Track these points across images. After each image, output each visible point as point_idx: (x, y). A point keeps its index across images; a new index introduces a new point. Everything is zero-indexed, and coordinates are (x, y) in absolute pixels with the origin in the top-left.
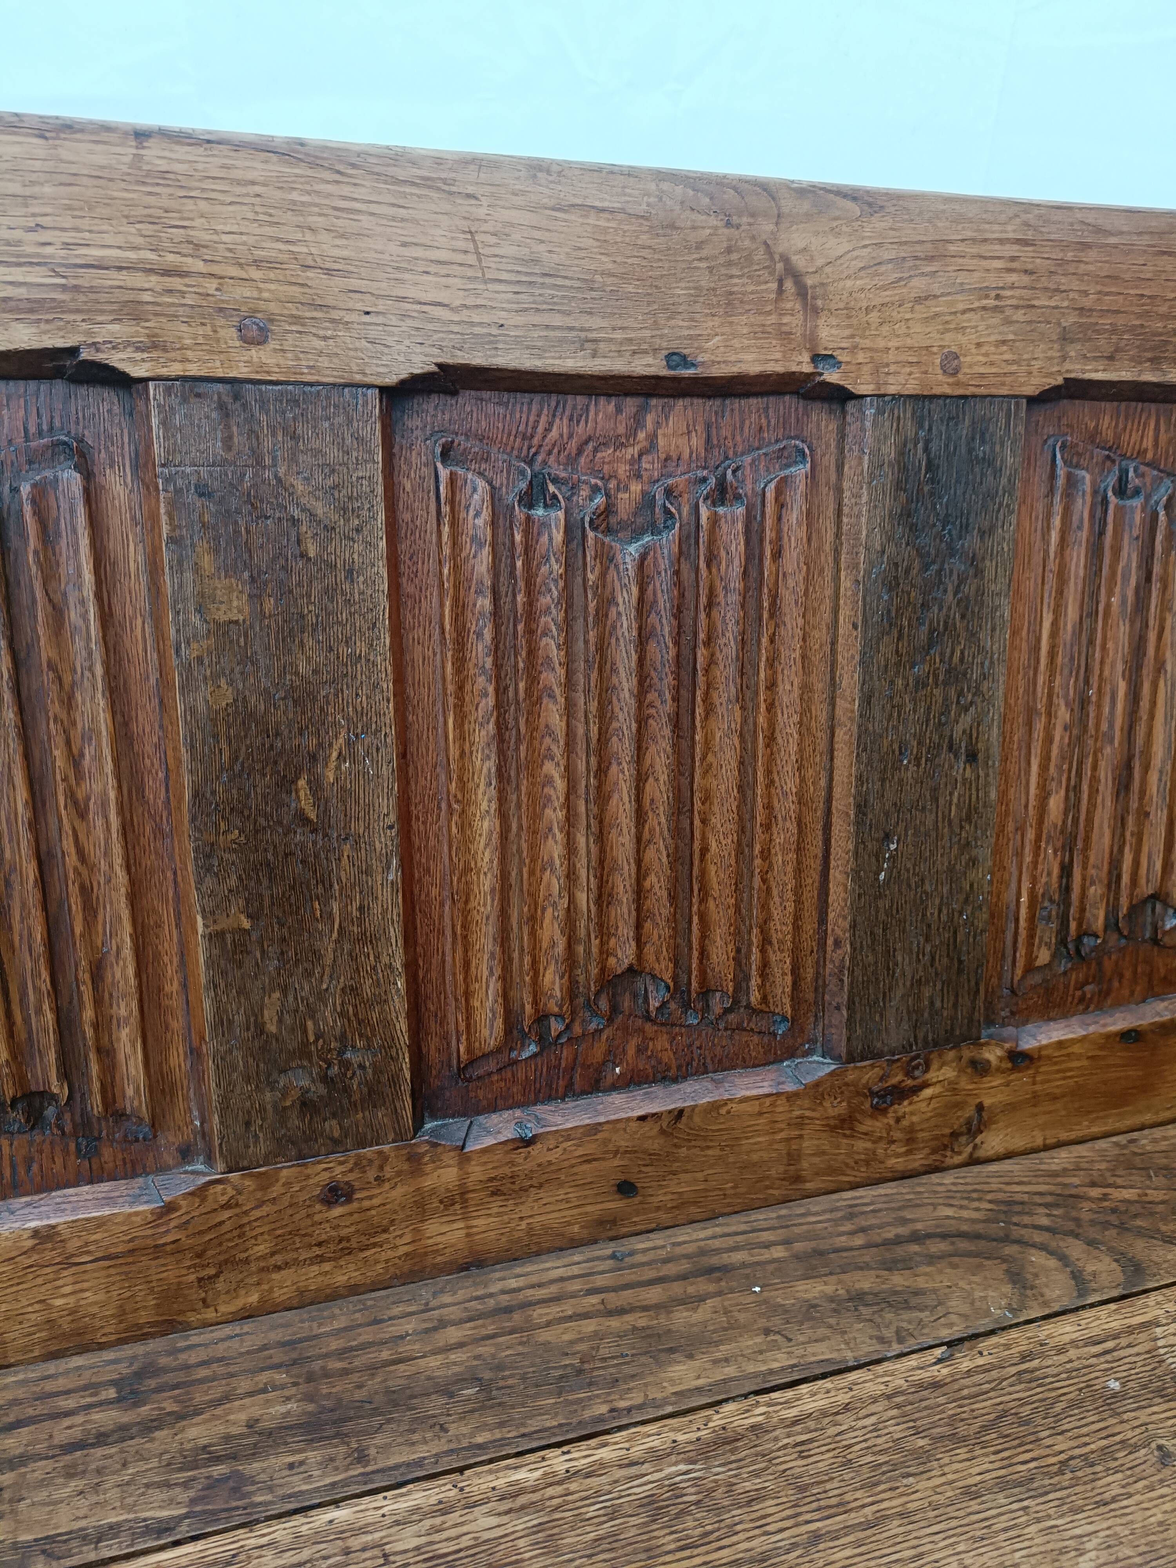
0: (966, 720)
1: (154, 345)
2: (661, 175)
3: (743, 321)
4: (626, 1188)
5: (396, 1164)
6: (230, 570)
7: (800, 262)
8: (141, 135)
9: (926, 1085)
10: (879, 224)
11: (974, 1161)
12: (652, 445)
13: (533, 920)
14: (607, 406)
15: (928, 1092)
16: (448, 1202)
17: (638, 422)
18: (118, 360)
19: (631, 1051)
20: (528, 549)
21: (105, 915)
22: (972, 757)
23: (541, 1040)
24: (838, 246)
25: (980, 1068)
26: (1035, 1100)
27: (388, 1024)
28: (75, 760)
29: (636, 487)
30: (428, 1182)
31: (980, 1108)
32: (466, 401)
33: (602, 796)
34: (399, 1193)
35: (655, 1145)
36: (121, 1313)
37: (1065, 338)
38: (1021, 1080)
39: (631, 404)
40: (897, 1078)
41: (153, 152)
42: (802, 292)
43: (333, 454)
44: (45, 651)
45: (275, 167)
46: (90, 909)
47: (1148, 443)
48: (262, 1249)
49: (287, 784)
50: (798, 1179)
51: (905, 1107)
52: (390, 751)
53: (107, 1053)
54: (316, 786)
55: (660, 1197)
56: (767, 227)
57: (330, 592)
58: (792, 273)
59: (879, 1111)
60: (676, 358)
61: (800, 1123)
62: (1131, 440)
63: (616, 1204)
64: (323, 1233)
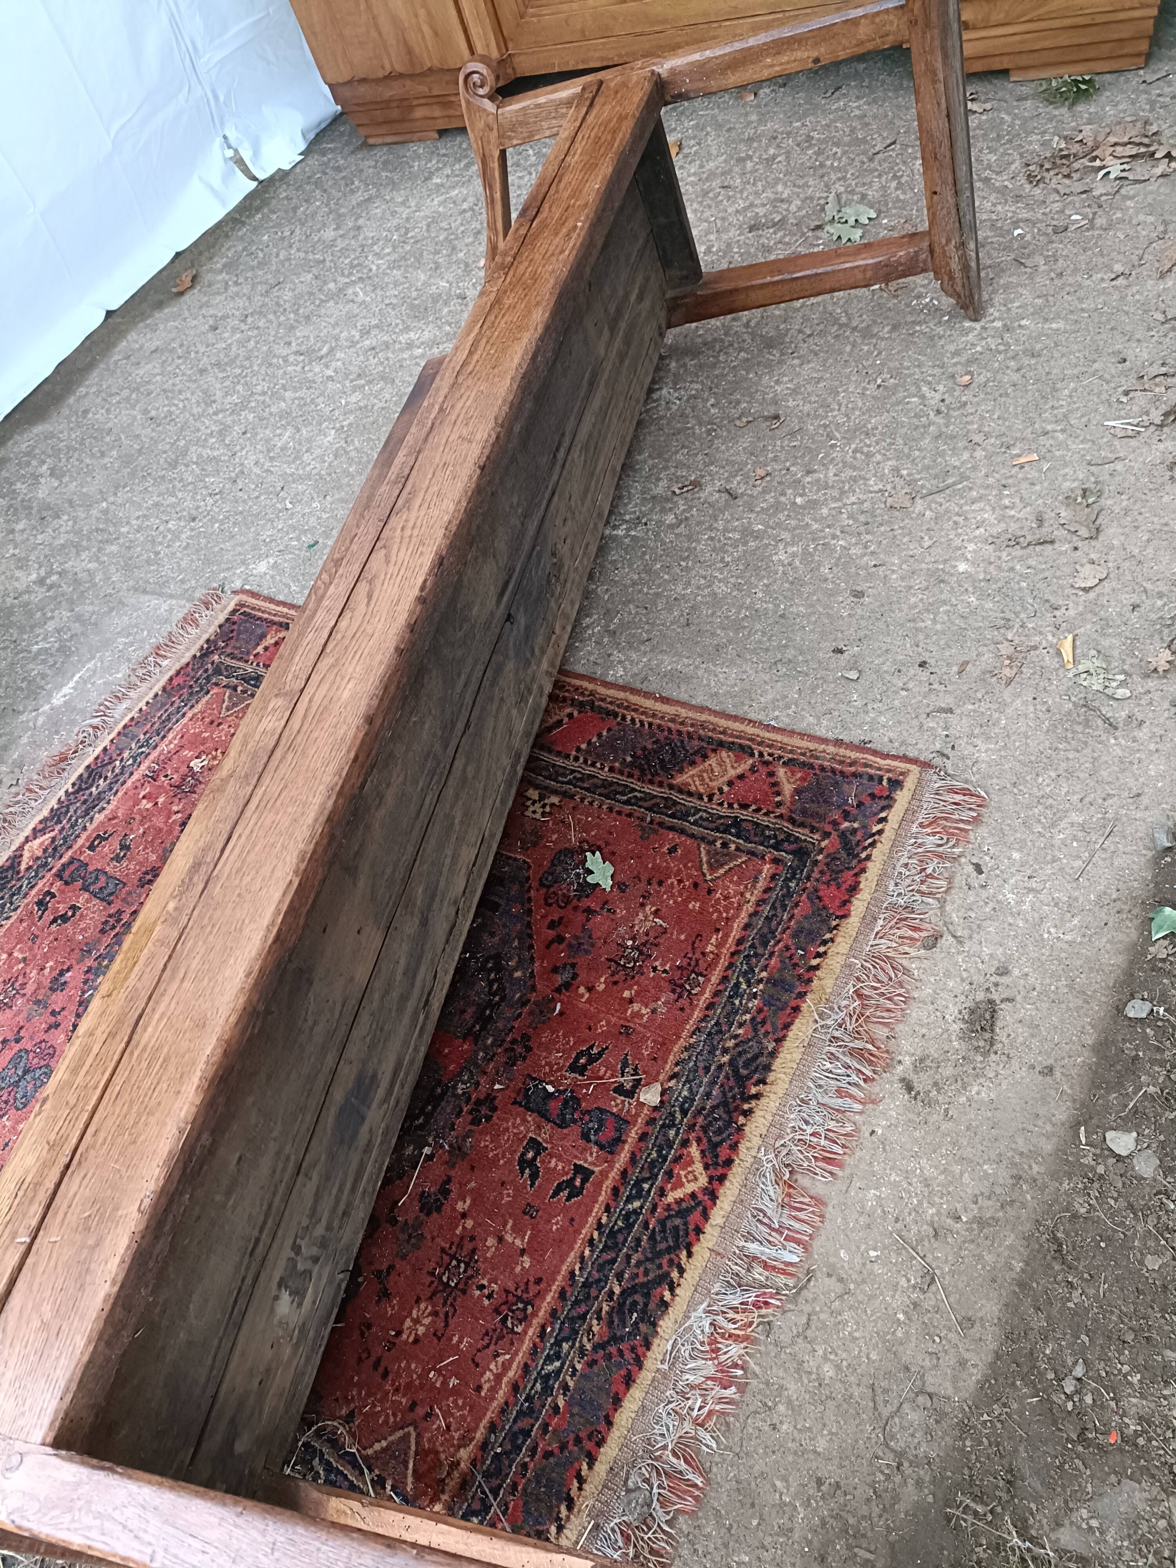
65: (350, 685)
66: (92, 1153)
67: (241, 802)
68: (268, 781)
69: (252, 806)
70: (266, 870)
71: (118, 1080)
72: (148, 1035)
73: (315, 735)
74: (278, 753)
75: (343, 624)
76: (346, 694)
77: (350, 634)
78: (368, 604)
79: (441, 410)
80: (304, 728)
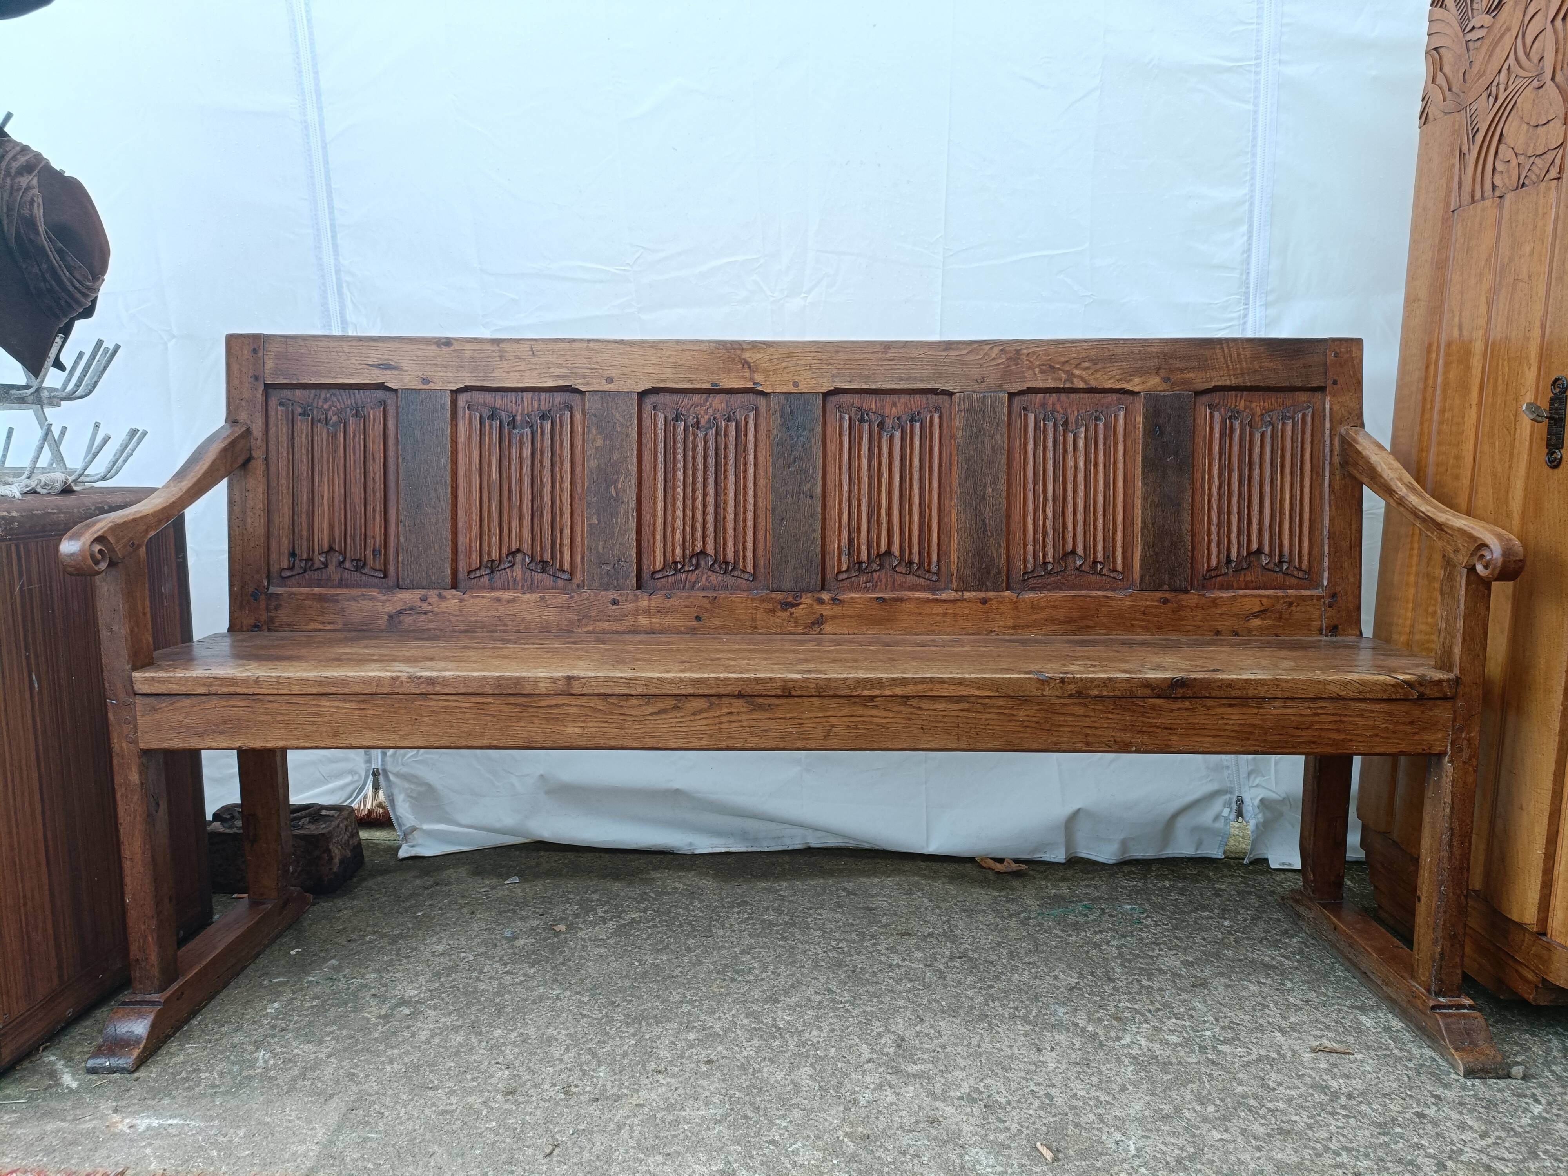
0: (808, 486)
1: (588, 384)
2: (710, 342)
3: (732, 375)
4: (698, 618)
5: (630, 597)
6: (600, 433)
7: (749, 360)
8: (589, 341)
9: (800, 604)
10: (772, 350)
11: (820, 634)
12: (711, 406)
13: (673, 532)
14: (698, 396)
15: (801, 606)
16: (645, 611)
17: (707, 400)
18: (579, 387)
19: (704, 579)
20: (674, 431)
21: (565, 517)
22: (811, 497)
23: (675, 569)
24: (759, 356)
25: (821, 602)
26: (843, 616)
27: (630, 554)
28: (562, 478)
29: (706, 417)
30: (640, 604)
31: (822, 615)
32: (661, 395)
33: (694, 500)
34: (631, 606)
35: (708, 606)
36: (558, 625)
37: (833, 376)
38: (838, 610)
39: (705, 396)
40: (790, 599)
41: (591, 345)
42: (750, 367)
43: (625, 408)
44: (558, 452)
45: (617, 345)
46: (561, 516)
47: (873, 406)
48: (594, 614)
49: (609, 487)
50: (756, 628)
51: (793, 610)
52: (635, 481)
53: (561, 553)
54: (616, 488)
55: (709, 624)
56: (739, 352)
57: (622, 440)
58: (747, 362)
59: (784, 610)
60: (713, 384)
61: (756, 608)
62: (866, 406)
63: (695, 623)
64: (611, 613)
65: (576, 729)
66: (259, 705)
67: (480, 691)
68: (498, 702)
69: (480, 700)
70: (436, 730)
71: (300, 700)
72: (325, 702)
73: (536, 721)
74: (520, 700)
75: (635, 702)
76: (569, 730)
77: (626, 711)
78: (651, 714)
79: (872, 698)
80: (540, 710)
